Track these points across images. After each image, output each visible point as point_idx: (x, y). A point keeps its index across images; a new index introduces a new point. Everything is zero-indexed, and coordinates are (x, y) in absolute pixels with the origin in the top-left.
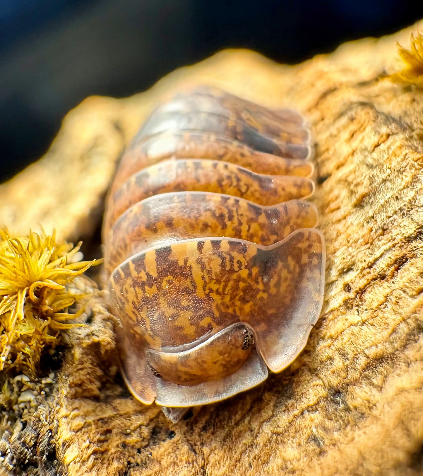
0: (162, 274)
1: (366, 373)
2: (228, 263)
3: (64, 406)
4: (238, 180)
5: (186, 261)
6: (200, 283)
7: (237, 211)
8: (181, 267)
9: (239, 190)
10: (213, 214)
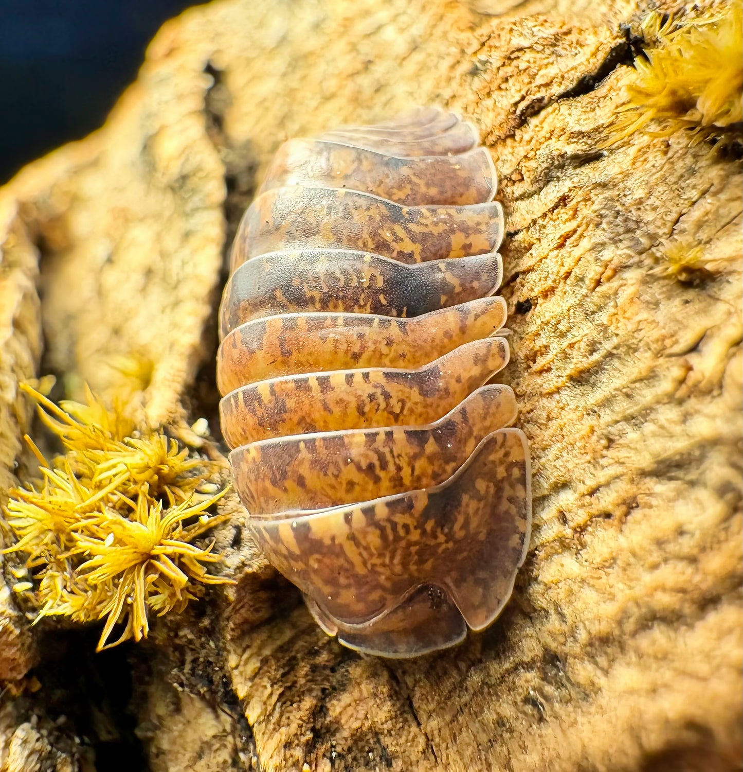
1: (588, 649)
2: (389, 531)
3: (232, 652)
4: (387, 396)
5: (333, 539)
6: (357, 560)
7: (391, 452)
8: (329, 547)
9: (392, 413)
10: (359, 468)
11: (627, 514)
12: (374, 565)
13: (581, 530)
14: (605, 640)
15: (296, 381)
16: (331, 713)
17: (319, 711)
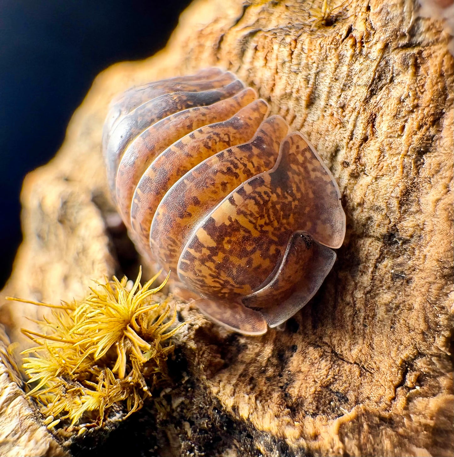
0: (219, 240)
1: (403, 208)
2: (259, 199)
4: (218, 134)
5: (230, 219)
6: (250, 227)
7: (236, 158)
8: (230, 226)
9: (224, 142)
10: (223, 172)
11: (373, 126)
12: (261, 226)
13: (358, 158)
14: (406, 193)
15: (164, 155)
16: (293, 395)
17: (285, 396)
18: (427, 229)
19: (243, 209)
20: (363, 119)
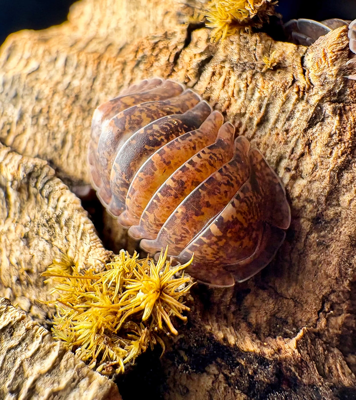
0: (225, 231)
1: (328, 202)
2: (248, 201)
4: (215, 155)
5: (233, 217)
7: (230, 173)
8: (232, 222)
9: (220, 160)
11: (309, 148)
12: (249, 220)
13: (297, 167)
14: (331, 193)
15: (181, 170)
16: (253, 323)
17: (249, 325)
18: (343, 216)
19: (240, 210)
20: (302, 142)
